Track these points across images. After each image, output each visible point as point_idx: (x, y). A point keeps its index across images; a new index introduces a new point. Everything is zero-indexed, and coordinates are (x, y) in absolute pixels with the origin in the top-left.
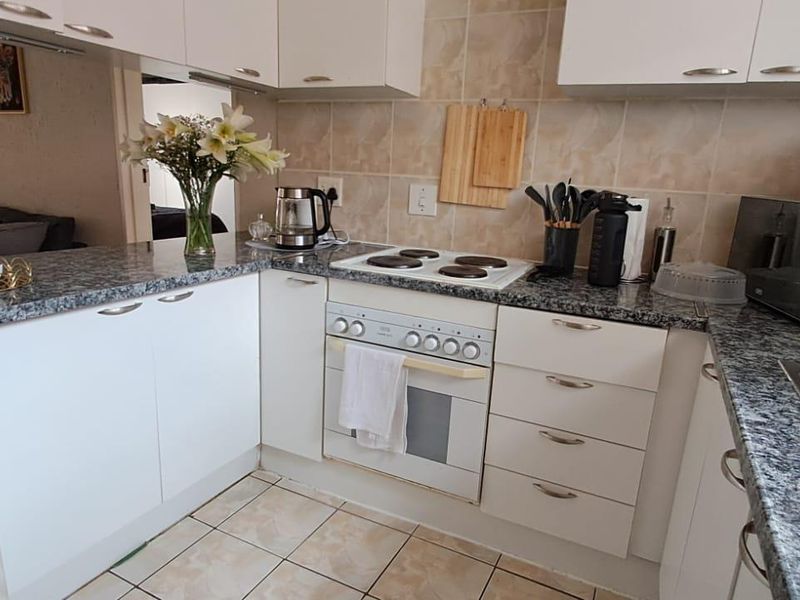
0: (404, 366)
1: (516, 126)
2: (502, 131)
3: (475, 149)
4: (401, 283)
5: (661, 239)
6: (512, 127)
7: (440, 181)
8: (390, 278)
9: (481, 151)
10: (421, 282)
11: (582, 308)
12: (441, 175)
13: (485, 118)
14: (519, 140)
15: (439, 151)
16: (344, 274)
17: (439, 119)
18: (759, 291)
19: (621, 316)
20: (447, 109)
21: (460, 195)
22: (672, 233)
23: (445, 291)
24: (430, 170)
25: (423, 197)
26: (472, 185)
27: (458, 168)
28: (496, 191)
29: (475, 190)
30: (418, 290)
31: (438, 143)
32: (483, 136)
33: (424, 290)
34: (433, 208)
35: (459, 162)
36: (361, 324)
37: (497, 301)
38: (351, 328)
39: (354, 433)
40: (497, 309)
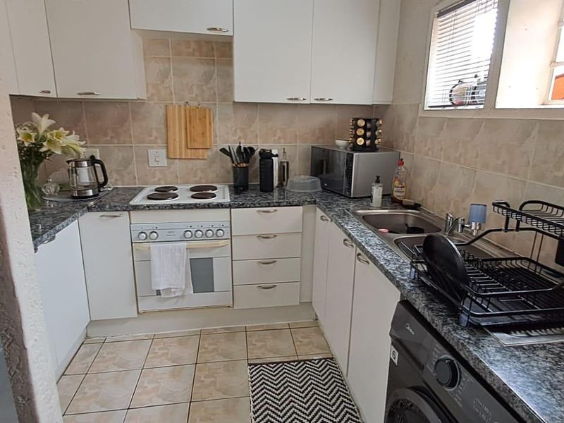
0: (187, 249)
1: (207, 117)
2: (200, 119)
3: (186, 129)
4: (171, 207)
5: (284, 166)
6: (205, 117)
7: (167, 146)
8: (172, 205)
9: (190, 131)
10: (190, 205)
11: (269, 203)
12: (167, 143)
13: (190, 112)
14: (210, 123)
15: (164, 130)
16: (142, 207)
17: (162, 112)
18: (326, 185)
19: (285, 204)
20: (166, 107)
21: (181, 154)
22: (288, 163)
23: (196, 206)
24: (159, 141)
25: (157, 157)
26: (187, 147)
27: (177, 139)
28: (201, 150)
29: (189, 151)
30: (188, 208)
31: (163, 127)
32: (190, 121)
33: (192, 208)
34: (164, 162)
35: (178, 135)
36: (155, 232)
37: (230, 206)
38: (149, 236)
39: (158, 293)
40: (230, 211)
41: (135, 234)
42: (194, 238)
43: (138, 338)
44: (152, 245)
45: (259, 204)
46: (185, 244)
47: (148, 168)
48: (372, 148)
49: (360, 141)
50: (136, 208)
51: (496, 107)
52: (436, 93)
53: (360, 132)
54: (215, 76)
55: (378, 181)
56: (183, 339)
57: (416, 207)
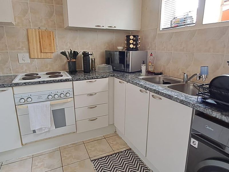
0: (50, 105)
1: (52, 36)
2: (48, 37)
3: (40, 42)
4: (39, 83)
5: (93, 61)
6: (51, 36)
7: (30, 52)
8: (39, 82)
9: (42, 43)
10: (50, 81)
11: (92, 77)
12: (29, 50)
13: (41, 33)
14: (53, 39)
15: (27, 43)
16: (21, 84)
17: (25, 32)
18: (115, 68)
19: (100, 77)
20: (27, 30)
21: (38, 56)
22: (94, 59)
23: (54, 82)
24: (24, 49)
25: (24, 58)
26: (41, 52)
27: (35, 48)
28: (49, 54)
29: (42, 54)
30: (50, 83)
31: (26, 40)
32: (42, 38)
33: (52, 83)
34: (29, 61)
35: (35, 46)
36: (30, 98)
37: (73, 81)
38: (27, 100)
39: (34, 131)
40: (73, 82)
41: (17, 100)
42: (54, 99)
43: (23, 159)
44: (28, 105)
45: (88, 78)
46: (49, 102)
47: (19, 64)
48: (136, 49)
49: (131, 46)
50: (17, 85)
51: (203, 24)
52: (165, 23)
53: (131, 42)
54: (54, 14)
55: (144, 63)
56: (51, 154)
57: (161, 74)
